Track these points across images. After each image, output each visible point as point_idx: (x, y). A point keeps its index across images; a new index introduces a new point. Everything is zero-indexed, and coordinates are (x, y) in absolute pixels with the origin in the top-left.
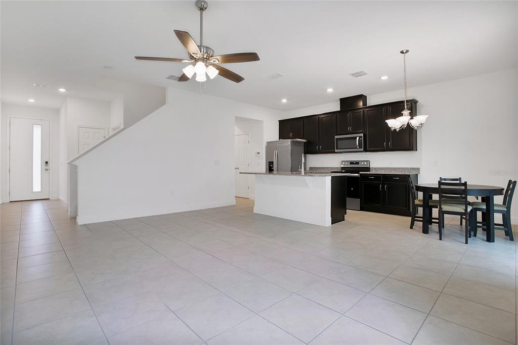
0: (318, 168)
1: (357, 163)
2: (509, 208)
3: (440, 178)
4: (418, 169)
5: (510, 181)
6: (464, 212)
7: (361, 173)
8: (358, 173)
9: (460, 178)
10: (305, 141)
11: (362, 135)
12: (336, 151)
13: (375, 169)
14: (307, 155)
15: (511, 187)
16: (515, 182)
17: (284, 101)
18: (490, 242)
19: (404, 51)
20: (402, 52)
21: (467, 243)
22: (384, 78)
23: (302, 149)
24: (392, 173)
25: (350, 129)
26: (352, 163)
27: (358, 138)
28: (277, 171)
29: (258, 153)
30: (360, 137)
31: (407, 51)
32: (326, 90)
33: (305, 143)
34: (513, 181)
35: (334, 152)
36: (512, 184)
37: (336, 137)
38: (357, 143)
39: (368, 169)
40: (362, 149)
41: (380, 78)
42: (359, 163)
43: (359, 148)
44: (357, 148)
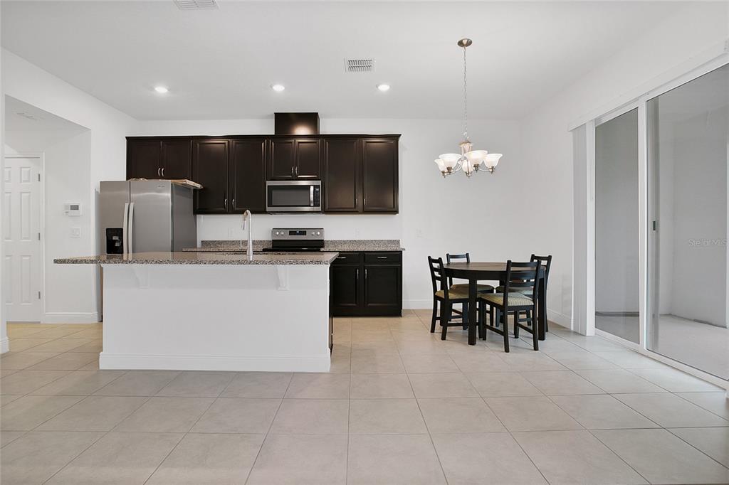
0: (220, 243)
1: (303, 232)
4: (398, 242)
10: (198, 186)
11: (319, 183)
12: (268, 209)
13: (333, 242)
14: (198, 216)
17: (161, 90)
19: (465, 42)
20: (461, 43)
21: (536, 348)
22: (385, 88)
23: (188, 202)
24: (376, 249)
25: (295, 170)
26: (292, 232)
27: (312, 188)
28: (133, 252)
29: (75, 208)
30: (315, 187)
31: (469, 43)
32: (271, 87)
33: (195, 190)
35: (264, 212)
37: (269, 183)
38: (312, 196)
39: (320, 243)
40: (319, 209)
41: (377, 87)
42: (305, 232)
43: (314, 206)
44: (310, 206)
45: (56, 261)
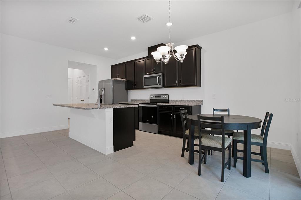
0: (136, 100)
1: (160, 96)
2: (265, 140)
3: (213, 109)
4: (202, 101)
5: (267, 113)
6: (221, 148)
7: (158, 104)
8: (157, 104)
9: (229, 109)
10: (125, 80)
11: (161, 74)
12: (144, 87)
13: (173, 101)
15: (268, 119)
16: (272, 115)
17: (106, 49)
18: (246, 177)
22: (169, 24)
23: (124, 86)
25: (153, 70)
26: (156, 96)
27: (158, 77)
29: (93, 89)
30: (160, 76)
34: (270, 113)
35: (143, 88)
36: (269, 116)
37: (144, 76)
38: (158, 80)
39: (168, 101)
40: (161, 86)
41: (166, 24)
42: (161, 96)
43: (159, 85)
44: (157, 85)
45: (53, 105)
